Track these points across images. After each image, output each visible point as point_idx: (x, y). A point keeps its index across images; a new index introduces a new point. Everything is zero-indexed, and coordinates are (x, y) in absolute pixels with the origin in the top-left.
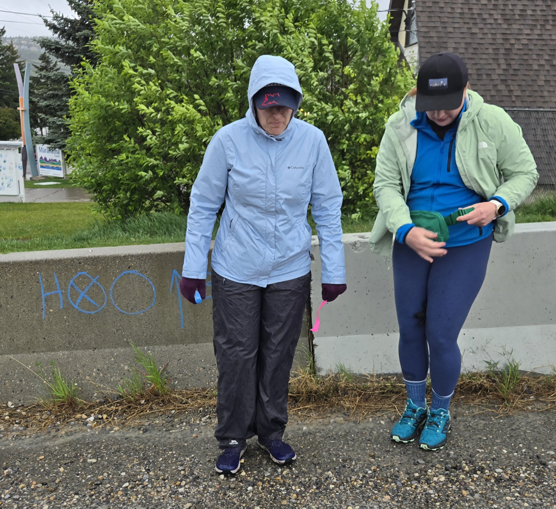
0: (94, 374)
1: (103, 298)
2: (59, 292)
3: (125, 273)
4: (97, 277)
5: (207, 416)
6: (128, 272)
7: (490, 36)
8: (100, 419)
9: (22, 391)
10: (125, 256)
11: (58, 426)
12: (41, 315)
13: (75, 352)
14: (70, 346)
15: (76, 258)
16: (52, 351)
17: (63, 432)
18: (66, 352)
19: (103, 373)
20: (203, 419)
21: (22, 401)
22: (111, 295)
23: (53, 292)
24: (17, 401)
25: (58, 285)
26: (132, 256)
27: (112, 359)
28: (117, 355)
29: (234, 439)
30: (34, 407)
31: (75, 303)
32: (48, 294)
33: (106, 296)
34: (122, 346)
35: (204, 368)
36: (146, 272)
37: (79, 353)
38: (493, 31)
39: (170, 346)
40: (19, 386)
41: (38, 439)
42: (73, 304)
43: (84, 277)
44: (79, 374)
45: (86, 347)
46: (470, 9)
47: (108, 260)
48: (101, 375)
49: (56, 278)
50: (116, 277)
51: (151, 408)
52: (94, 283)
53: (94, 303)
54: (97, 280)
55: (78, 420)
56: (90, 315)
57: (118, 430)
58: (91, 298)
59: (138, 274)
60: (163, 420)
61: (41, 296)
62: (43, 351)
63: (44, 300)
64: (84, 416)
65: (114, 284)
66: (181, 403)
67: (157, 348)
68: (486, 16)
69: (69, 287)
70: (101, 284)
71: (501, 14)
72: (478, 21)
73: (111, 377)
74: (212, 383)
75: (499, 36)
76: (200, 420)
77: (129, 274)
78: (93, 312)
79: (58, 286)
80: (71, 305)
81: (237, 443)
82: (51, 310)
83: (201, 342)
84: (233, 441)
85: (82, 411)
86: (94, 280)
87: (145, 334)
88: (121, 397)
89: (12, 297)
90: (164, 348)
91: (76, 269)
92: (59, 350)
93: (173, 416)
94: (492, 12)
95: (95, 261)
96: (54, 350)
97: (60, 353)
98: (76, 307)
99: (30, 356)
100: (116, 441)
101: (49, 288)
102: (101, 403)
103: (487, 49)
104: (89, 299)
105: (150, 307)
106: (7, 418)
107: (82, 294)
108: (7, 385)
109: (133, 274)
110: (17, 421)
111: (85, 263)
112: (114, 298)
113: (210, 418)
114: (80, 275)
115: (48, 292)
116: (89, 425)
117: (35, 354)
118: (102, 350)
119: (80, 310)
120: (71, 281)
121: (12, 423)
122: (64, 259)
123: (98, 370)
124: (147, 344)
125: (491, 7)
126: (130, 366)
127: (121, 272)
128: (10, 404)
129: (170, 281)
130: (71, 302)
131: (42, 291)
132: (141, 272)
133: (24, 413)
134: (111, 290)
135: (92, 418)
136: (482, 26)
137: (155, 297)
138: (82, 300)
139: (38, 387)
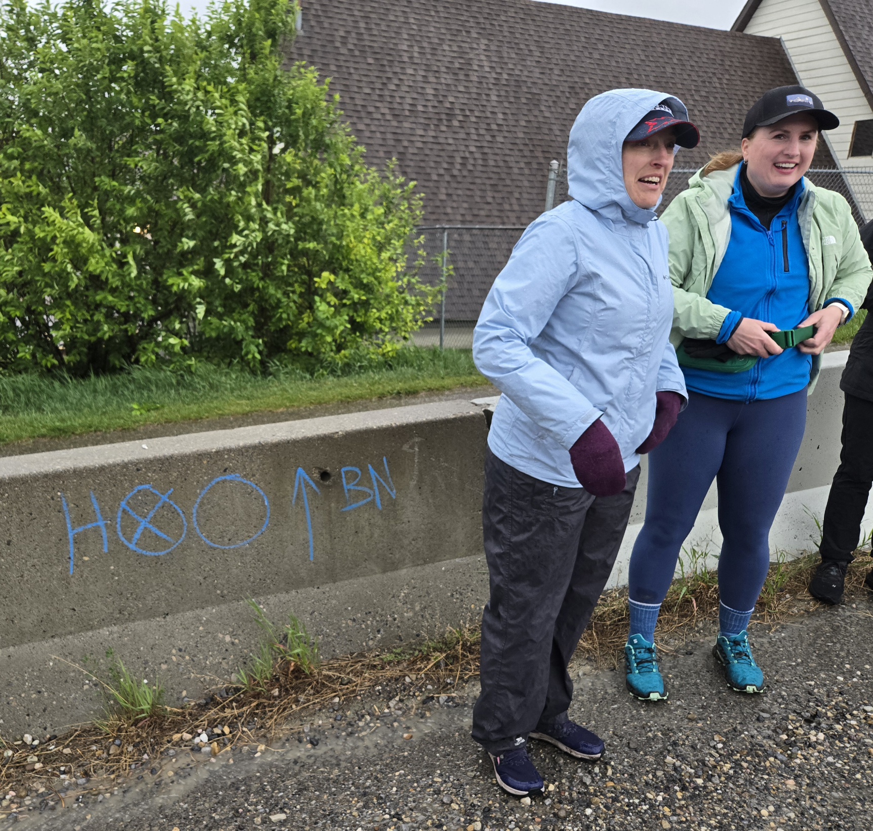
0: (174, 658)
1: (181, 527)
2: (101, 523)
3: (218, 479)
4: (170, 492)
6: (223, 478)
8: (219, 735)
9: (44, 710)
10: (217, 452)
11: (149, 761)
12: (67, 569)
13: (131, 625)
14: (122, 616)
15: (131, 462)
16: (88, 630)
18: (115, 629)
19: (189, 654)
20: (392, 703)
21: (49, 729)
22: (194, 519)
23: (89, 526)
24: (40, 731)
25: (98, 512)
26: (230, 451)
27: (201, 628)
28: (207, 619)
30: (79, 736)
31: (130, 540)
32: (80, 529)
33: (185, 522)
34: (213, 604)
35: (354, 620)
36: (254, 475)
37: (139, 626)
39: (293, 592)
40: (38, 701)
42: (126, 543)
43: (146, 493)
44: (146, 662)
45: (150, 614)
47: (189, 460)
48: (187, 658)
49: (94, 500)
50: (202, 488)
51: (297, 701)
52: (165, 502)
53: (165, 536)
54: (169, 498)
55: (177, 744)
56: (158, 557)
57: (266, 750)
58: (160, 528)
59: (240, 479)
60: (327, 717)
61: (67, 535)
62: (71, 633)
63: (71, 541)
64: (187, 736)
65: (198, 500)
66: (341, 684)
67: (272, 599)
69: (120, 514)
70: (176, 503)
73: (206, 658)
74: (371, 643)
76: (389, 708)
77: (224, 481)
78: (162, 553)
79: (99, 515)
80: (123, 545)
82: (86, 558)
83: (341, 580)
85: (177, 726)
86: (165, 498)
87: (252, 579)
88: (237, 690)
89: (9, 543)
90: (283, 597)
91: (131, 481)
92: (100, 626)
93: (341, 707)
95: (164, 464)
96: (92, 628)
97: (105, 631)
98: (132, 546)
99: (47, 644)
101: (81, 519)
104: (155, 530)
105: (259, 533)
107: (143, 524)
108: (14, 704)
109: (231, 481)
111: (148, 469)
112: (199, 524)
114: (139, 491)
115: (79, 525)
117: (56, 640)
118: (179, 615)
119: (140, 551)
120: (123, 503)
122: (110, 465)
123: (180, 650)
124: (255, 594)
126: (232, 635)
127: (212, 479)
128: (28, 738)
129: (293, 487)
130: (123, 539)
131: (69, 526)
132: (245, 476)
134: (194, 511)
135: (204, 737)
137: (268, 515)
138: (143, 533)
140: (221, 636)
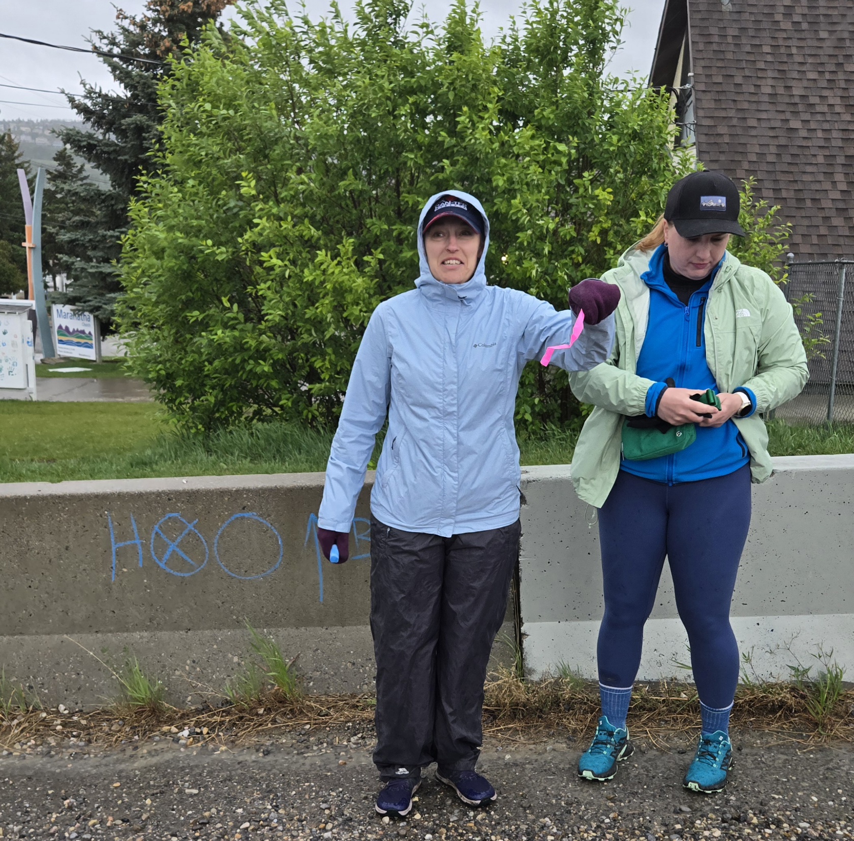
0: (187, 668)
1: (203, 554)
2: (138, 542)
3: (238, 515)
4: (195, 522)
5: (360, 735)
6: (242, 515)
7: (820, 134)
8: (197, 734)
9: (79, 689)
10: (237, 491)
11: (137, 741)
12: (110, 577)
13: (159, 634)
14: (152, 624)
15: (164, 492)
16: (124, 631)
17: (145, 751)
18: (145, 634)
19: (200, 667)
20: (353, 739)
21: (80, 705)
22: (215, 549)
23: (128, 543)
24: (73, 705)
25: (136, 531)
26: (248, 491)
27: (215, 646)
28: (222, 640)
29: (402, 767)
30: (99, 714)
31: (160, 560)
32: (122, 544)
33: (207, 551)
34: (229, 627)
35: (354, 664)
36: (269, 516)
37: (164, 635)
38: (826, 126)
39: (303, 629)
40: (76, 681)
41: (107, 759)
42: (157, 561)
43: (175, 520)
44: (164, 666)
45: (175, 626)
46: (788, 88)
47: (212, 496)
48: (198, 669)
49: (133, 521)
50: (223, 522)
51: (274, 721)
52: (190, 530)
53: (189, 560)
54: (194, 527)
55: (165, 734)
56: (183, 578)
57: (226, 751)
58: (186, 553)
59: (256, 518)
60: (292, 738)
61: (110, 548)
62: (111, 632)
63: (114, 553)
64: (174, 729)
65: (219, 532)
66: (319, 715)
67: (282, 632)
68: (814, 100)
69: (153, 536)
70: (200, 532)
71: (842, 97)
72: (801, 108)
73: (213, 673)
74: (365, 687)
75: (835, 134)
76: (349, 741)
77: (243, 518)
78: (186, 575)
79: (136, 535)
80: (155, 563)
81: (407, 772)
82: (125, 570)
83: (350, 625)
84: (401, 770)
85: (170, 721)
86: (190, 527)
87: (265, 610)
88: (228, 702)
89: (67, 548)
90: (293, 631)
91: (164, 509)
92: (134, 630)
93: (308, 734)
94: (825, 93)
95: (192, 496)
96: (127, 630)
97: (137, 635)
98: (162, 565)
99: (91, 638)
100: (224, 766)
101: (122, 536)
102: (198, 712)
103: (815, 156)
104: (181, 553)
105: (273, 569)
106: (59, 728)
107: (172, 547)
108: (58, 679)
109: (248, 519)
110: (74, 733)
111: (178, 500)
112: (219, 553)
113: (363, 738)
114: (170, 518)
115: (121, 541)
116: (181, 741)
117: (99, 635)
118: (199, 632)
119: (168, 570)
120: (156, 527)
121: (67, 736)
122: (147, 493)
123: (194, 662)
124: (267, 625)
125: (825, 84)
126: (240, 657)
127: (230, 515)
128: (62, 707)
129: (305, 530)
130: (155, 557)
131: (113, 540)
132: (261, 515)
133: (84, 722)
134: (215, 541)
135: (186, 733)
136: (807, 117)
137: (282, 554)
138: (171, 555)
139: (103, 684)
140: (230, 656)
